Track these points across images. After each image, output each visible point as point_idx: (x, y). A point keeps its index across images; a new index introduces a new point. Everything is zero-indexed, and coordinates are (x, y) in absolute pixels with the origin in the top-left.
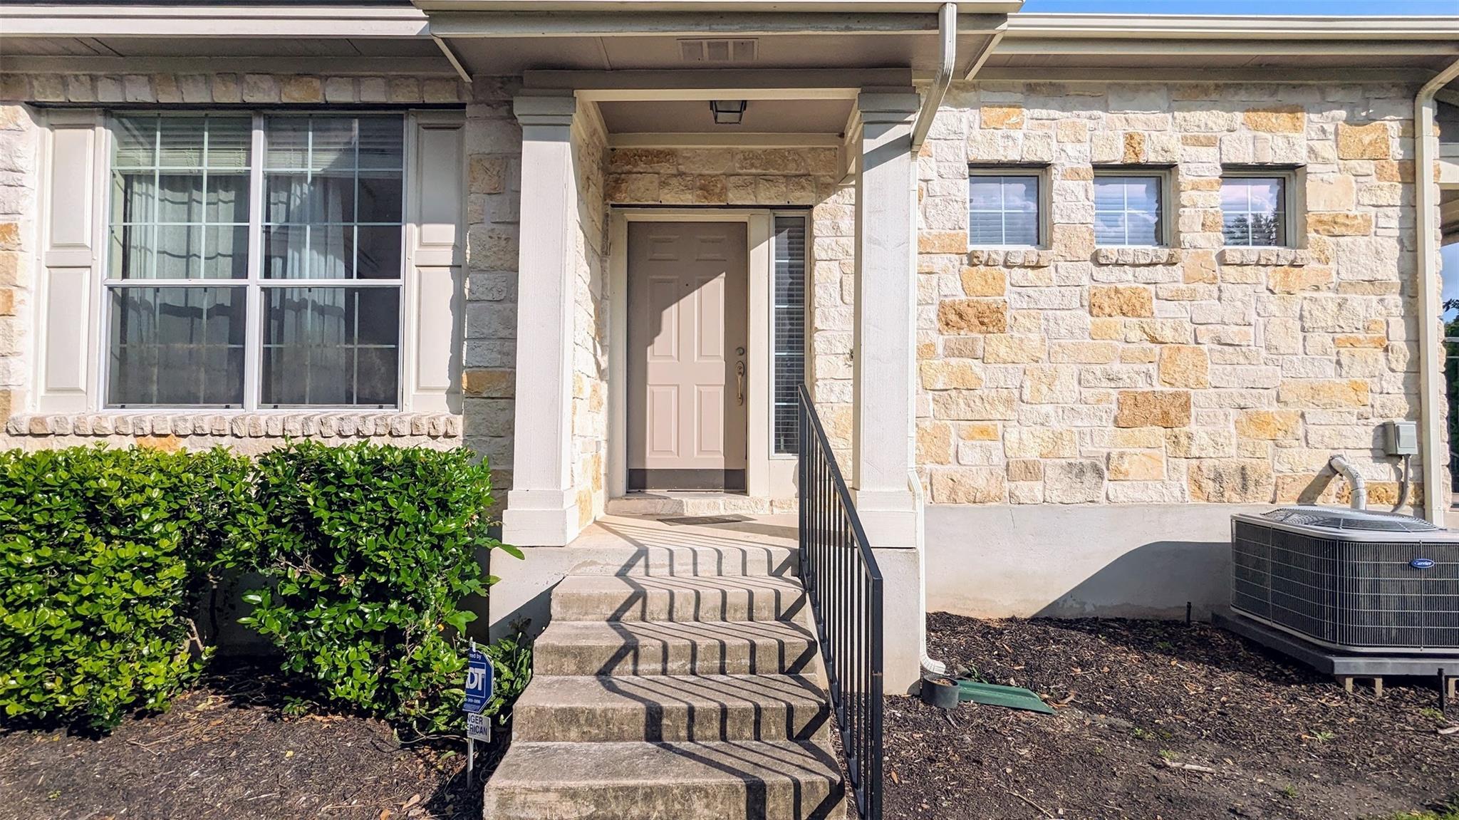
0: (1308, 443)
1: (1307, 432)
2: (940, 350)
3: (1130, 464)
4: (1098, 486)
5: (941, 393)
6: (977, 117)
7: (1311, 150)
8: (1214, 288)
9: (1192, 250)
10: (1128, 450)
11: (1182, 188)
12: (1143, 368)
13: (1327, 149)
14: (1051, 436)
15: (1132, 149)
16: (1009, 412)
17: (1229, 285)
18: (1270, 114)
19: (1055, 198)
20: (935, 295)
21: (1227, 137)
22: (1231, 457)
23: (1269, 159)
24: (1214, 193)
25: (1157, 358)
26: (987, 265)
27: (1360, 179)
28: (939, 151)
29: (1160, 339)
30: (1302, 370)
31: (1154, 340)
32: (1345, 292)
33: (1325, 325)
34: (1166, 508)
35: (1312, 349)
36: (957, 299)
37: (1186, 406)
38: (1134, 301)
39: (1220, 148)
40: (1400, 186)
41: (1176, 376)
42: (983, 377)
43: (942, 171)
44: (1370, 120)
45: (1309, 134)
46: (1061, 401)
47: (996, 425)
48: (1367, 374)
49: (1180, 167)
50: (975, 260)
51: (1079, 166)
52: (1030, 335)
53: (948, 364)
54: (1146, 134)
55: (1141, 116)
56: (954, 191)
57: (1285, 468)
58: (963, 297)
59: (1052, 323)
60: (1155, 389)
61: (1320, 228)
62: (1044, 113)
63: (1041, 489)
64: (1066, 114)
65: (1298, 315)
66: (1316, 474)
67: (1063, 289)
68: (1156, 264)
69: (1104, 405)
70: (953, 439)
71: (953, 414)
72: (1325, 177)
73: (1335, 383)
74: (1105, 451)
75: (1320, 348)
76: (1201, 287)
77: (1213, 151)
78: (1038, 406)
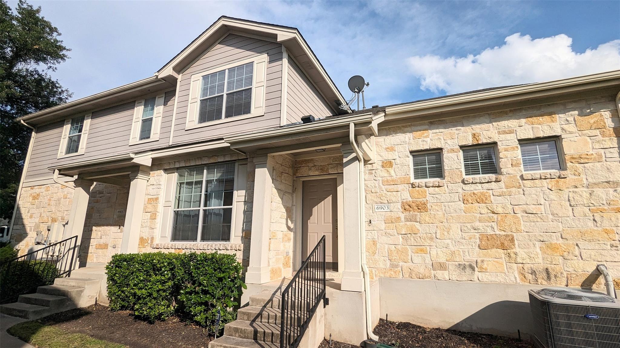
0: (582, 258)
1: (580, 253)
2: (403, 219)
3: (488, 265)
4: (473, 274)
5: (404, 235)
6: (412, 136)
7: (563, 129)
8: (521, 190)
9: (508, 175)
10: (485, 259)
11: (500, 151)
12: (490, 224)
13: (571, 128)
14: (450, 252)
15: (475, 139)
16: (432, 243)
17: (528, 188)
18: (538, 118)
19: (445, 160)
20: (400, 199)
21: (518, 129)
22: (540, 263)
23: (541, 135)
24: (515, 152)
25: (496, 220)
26: (418, 187)
27: (592, 138)
28: (398, 149)
29: (496, 212)
30: (573, 223)
31: (493, 213)
32: (592, 188)
33: (583, 203)
34: (507, 286)
35: (577, 214)
36: (408, 200)
37: (512, 240)
38: (482, 197)
39: (516, 134)
40: (616, 138)
41: (505, 227)
42: (420, 229)
43: (400, 156)
44: (592, 113)
45: (560, 122)
46: (454, 238)
47: (426, 248)
48: (613, 225)
49: (498, 143)
50: (414, 186)
51: (454, 148)
52: (438, 213)
53: (406, 224)
54: (481, 133)
55: (478, 126)
56: (404, 162)
57: (571, 270)
58: (411, 199)
59: (447, 207)
60: (496, 233)
61: (573, 161)
62: (437, 131)
63: (448, 274)
64: (447, 130)
65: (567, 199)
66: (590, 273)
67: (450, 194)
68: (491, 182)
69: (472, 240)
70: (410, 253)
71: (409, 243)
72: (572, 139)
73: (594, 230)
74: (475, 259)
75: (582, 214)
76: (513, 190)
77: (514, 135)
78: (444, 240)
